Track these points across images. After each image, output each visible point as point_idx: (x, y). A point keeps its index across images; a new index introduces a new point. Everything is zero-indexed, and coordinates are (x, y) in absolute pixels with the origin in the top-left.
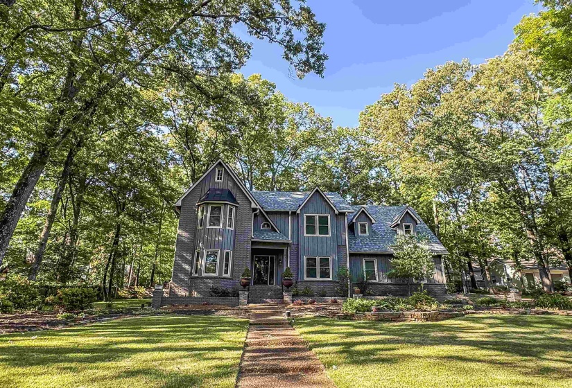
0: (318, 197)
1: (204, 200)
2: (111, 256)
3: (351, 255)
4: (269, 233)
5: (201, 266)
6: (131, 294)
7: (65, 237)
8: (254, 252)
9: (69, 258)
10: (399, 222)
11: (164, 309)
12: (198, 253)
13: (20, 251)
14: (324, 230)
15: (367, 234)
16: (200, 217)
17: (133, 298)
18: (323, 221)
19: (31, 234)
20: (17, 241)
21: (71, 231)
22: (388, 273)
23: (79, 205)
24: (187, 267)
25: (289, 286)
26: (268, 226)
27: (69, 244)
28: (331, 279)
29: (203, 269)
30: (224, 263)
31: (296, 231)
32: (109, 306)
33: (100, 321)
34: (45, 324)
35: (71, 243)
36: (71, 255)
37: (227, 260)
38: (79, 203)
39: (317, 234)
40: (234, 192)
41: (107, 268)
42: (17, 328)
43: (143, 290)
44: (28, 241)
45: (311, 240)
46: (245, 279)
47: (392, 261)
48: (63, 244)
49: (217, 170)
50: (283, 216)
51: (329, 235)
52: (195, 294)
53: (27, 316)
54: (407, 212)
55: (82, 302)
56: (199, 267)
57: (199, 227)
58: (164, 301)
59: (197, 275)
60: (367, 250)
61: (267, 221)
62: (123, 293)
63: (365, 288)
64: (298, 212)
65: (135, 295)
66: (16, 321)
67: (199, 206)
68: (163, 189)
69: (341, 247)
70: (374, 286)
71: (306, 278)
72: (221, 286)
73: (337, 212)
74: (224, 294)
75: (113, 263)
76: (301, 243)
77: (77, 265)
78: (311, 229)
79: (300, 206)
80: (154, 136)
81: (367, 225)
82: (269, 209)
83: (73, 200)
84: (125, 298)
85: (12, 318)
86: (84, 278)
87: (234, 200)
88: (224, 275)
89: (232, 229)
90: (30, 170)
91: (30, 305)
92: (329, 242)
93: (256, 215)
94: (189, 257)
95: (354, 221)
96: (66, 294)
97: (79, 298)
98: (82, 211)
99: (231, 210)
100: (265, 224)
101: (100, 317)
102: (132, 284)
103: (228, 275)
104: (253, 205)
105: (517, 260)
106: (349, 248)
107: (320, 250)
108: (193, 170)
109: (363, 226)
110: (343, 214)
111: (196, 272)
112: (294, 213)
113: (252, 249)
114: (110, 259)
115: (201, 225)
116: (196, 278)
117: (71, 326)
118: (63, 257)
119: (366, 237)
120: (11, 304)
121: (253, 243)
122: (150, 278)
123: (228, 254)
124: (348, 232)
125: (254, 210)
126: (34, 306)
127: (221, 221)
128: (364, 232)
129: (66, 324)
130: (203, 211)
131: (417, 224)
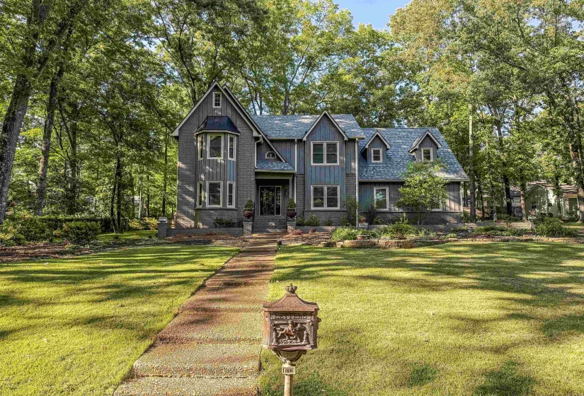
0: (326, 121)
1: (202, 130)
2: (115, 187)
3: (360, 183)
4: (274, 163)
5: (205, 198)
6: (143, 225)
7: (66, 168)
8: (258, 182)
9: (73, 190)
10: (417, 147)
11: (169, 240)
12: (201, 185)
13: (22, 184)
14: (332, 158)
15: (381, 161)
16: (199, 148)
17: (146, 229)
18: (332, 147)
19: (31, 166)
20: (19, 173)
21: (71, 162)
22: (397, 202)
23: (74, 133)
24: (191, 200)
25: (292, 216)
26: (273, 155)
27: (70, 176)
28: (338, 208)
29: (207, 201)
30: (228, 194)
31: (303, 161)
32: (117, 237)
33: (103, 252)
34: (54, 253)
35: (73, 175)
36: (74, 187)
37: (231, 191)
38: (74, 131)
39: (325, 163)
40: (234, 120)
41: (113, 200)
42: (31, 257)
43: (154, 221)
44: (29, 173)
45: (318, 169)
46: (249, 210)
47: (401, 189)
48: (65, 176)
49: (214, 95)
50: (288, 145)
51: (338, 163)
52: (201, 225)
53: (39, 247)
54: (428, 135)
55: (86, 234)
56: (203, 199)
57: (200, 159)
58: (169, 232)
59: (201, 207)
60: (378, 178)
61: (272, 150)
62: (134, 224)
63: (373, 217)
64: (305, 139)
65: (147, 227)
66: (30, 251)
67: (197, 135)
68: (161, 114)
69: (350, 175)
70: (384, 215)
71: (313, 208)
72: (226, 217)
73: (346, 139)
74: (229, 225)
75: (119, 195)
76: (308, 173)
77: (82, 196)
78: (318, 158)
79: (306, 132)
80: (145, 48)
81: (381, 152)
82: (274, 137)
83: (67, 128)
84: (136, 229)
85: (26, 249)
86: (93, 210)
87: (234, 128)
88: (228, 207)
89: (234, 159)
90: (16, 103)
91: (42, 237)
92: (337, 171)
93: (259, 145)
94: (191, 189)
95: (367, 147)
96: (71, 228)
97: (84, 231)
98: (78, 140)
99: (232, 140)
100: (269, 153)
101: (104, 247)
102: (143, 216)
103: (233, 207)
104: (255, 134)
105: (557, 184)
106: (360, 176)
107: (327, 180)
108: (193, 91)
109: (377, 153)
110: (353, 141)
111: (200, 204)
112: (300, 141)
113: (256, 180)
114: (114, 191)
115: (201, 157)
116: (200, 209)
117: (78, 255)
118: (67, 190)
119: (380, 164)
120: (23, 237)
121: (257, 174)
122: (161, 209)
123: (231, 186)
124: (359, 160)
125: (257, 139)
126: (45, 239)
127: (222, 152)
128: (377, 158)
129: (73, 254)
130: (202, 142)
131: (438, 148)
